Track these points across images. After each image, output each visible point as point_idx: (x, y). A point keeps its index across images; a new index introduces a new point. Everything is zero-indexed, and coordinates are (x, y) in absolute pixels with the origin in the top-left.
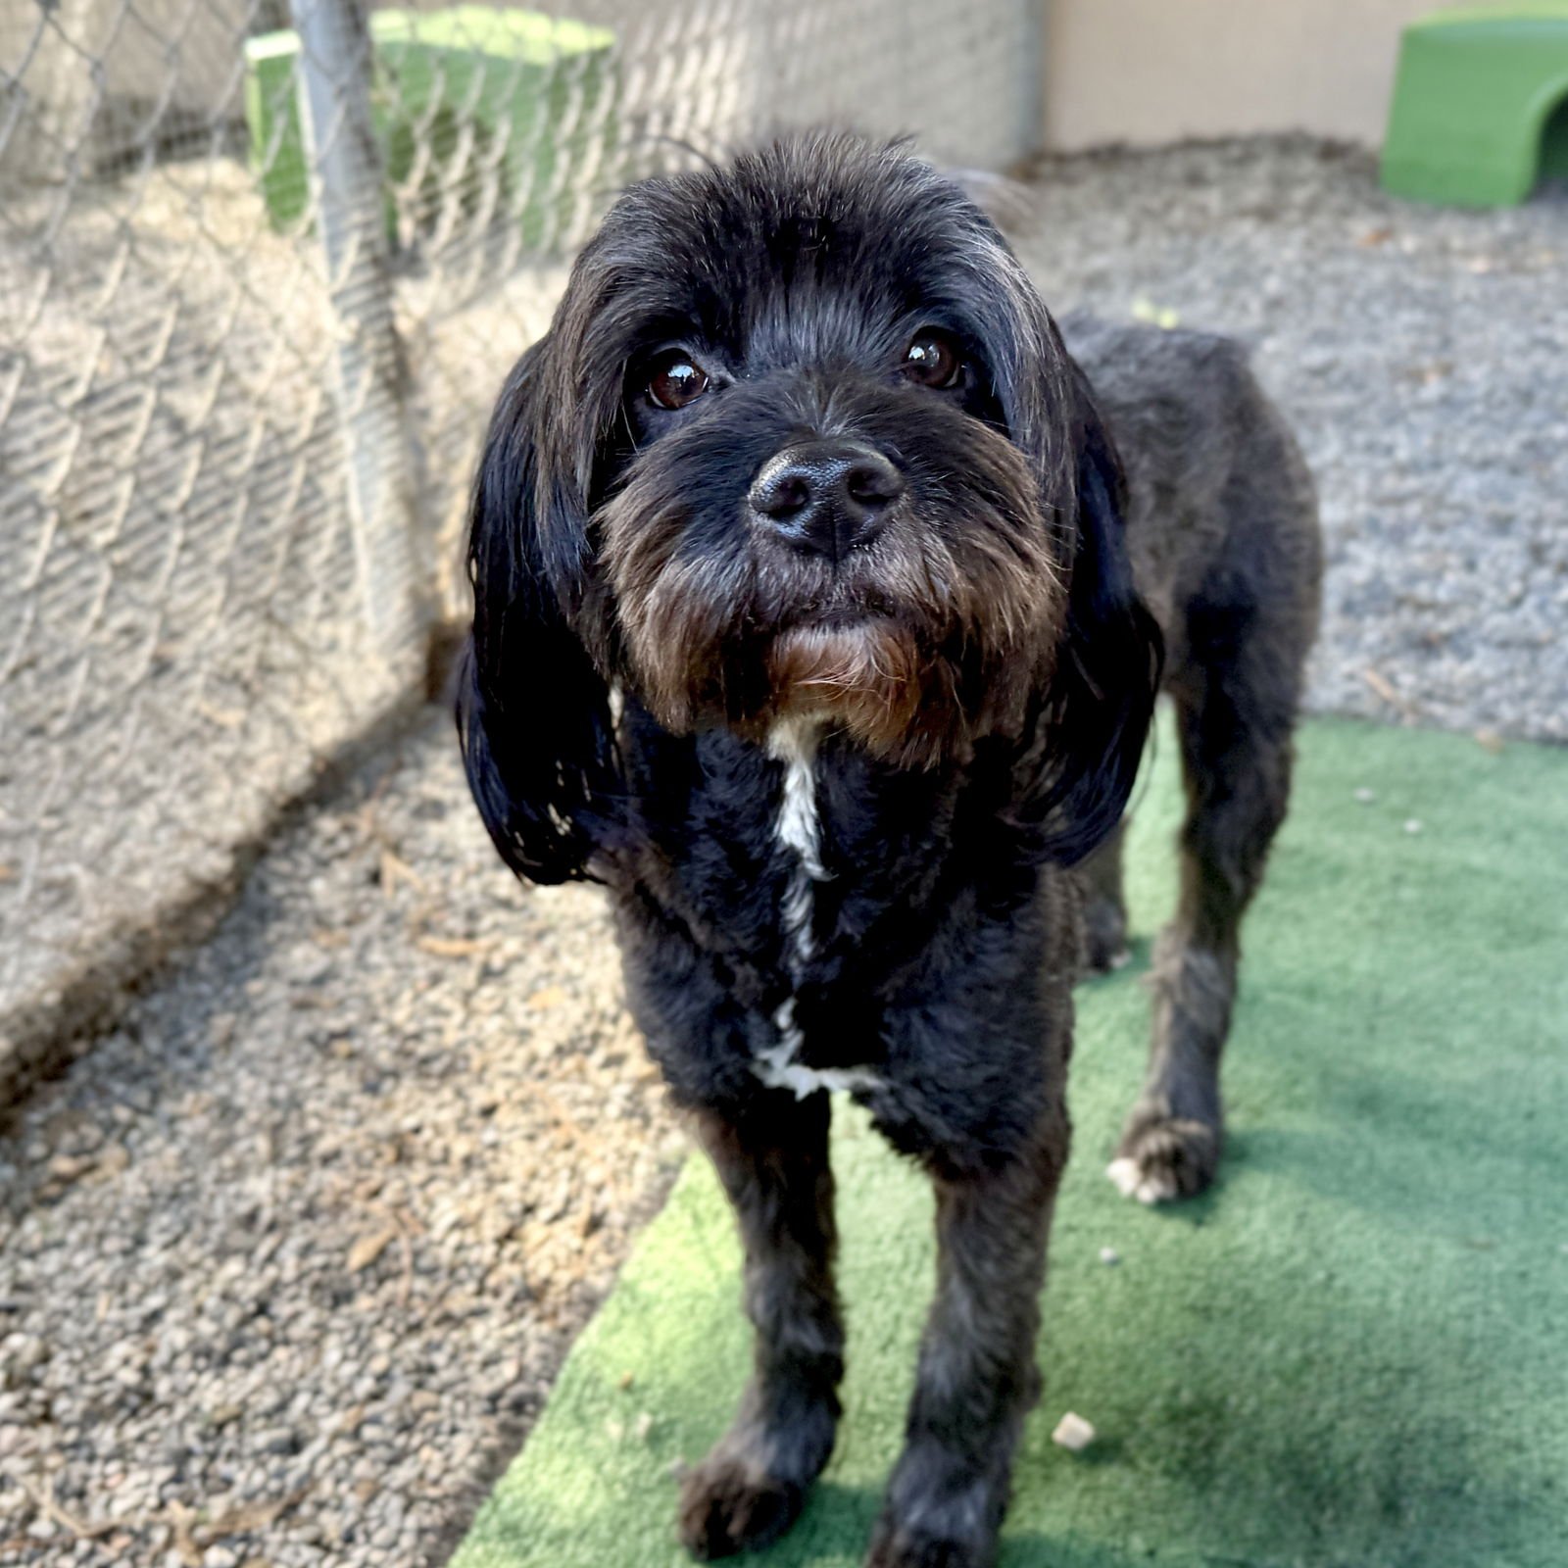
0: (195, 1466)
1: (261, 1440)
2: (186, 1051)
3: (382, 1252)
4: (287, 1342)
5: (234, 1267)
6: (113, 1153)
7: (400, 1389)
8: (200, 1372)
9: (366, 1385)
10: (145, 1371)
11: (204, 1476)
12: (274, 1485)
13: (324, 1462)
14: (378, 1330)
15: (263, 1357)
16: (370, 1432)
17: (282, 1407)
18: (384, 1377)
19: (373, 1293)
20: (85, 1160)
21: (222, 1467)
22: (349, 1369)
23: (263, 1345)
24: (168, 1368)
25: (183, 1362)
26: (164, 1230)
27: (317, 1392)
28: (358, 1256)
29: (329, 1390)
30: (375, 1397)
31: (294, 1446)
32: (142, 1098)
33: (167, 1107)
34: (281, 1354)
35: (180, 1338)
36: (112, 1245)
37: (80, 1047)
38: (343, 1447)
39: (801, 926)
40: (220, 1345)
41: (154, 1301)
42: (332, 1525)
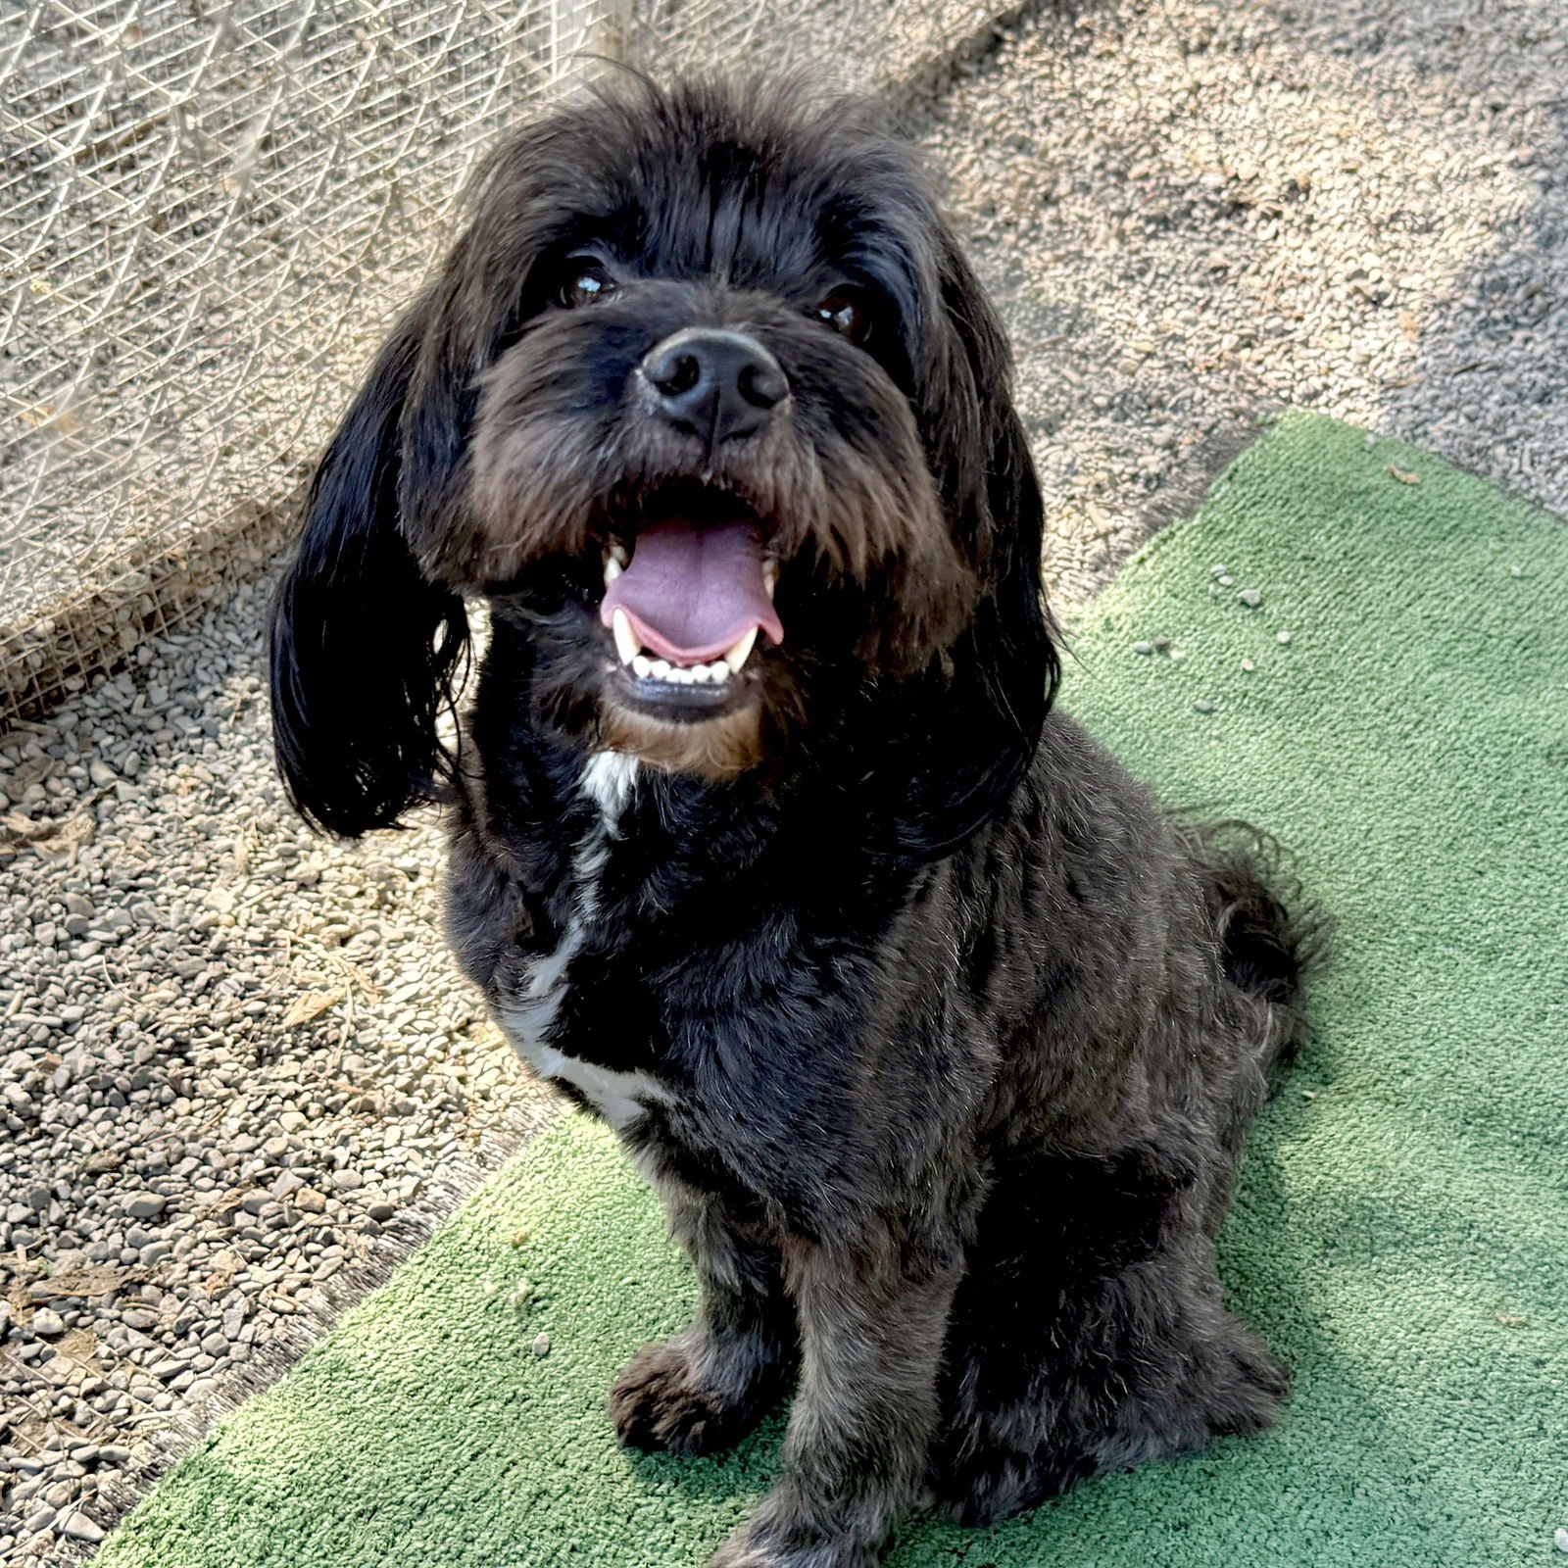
0: (56, 1211)
1: (128, 1200)
2: (194, 712)
3: (323, 1014)
4: (192, 1095)
5: (166, 990)
6: (77, 823)
7: (289, 1179)
8: (92, 1107)
9: (255, 1166)
10: (36, 1090)
11: (62, 1225)
12: (128, 1253)
13: (185, 1241)
14: (289, 1104)
15: (163, 1105)
16: (241, 1219)
17: (165, 1167)
18: (278, 1160)
19: (299, 1059)
20: (46, 822)
21: (84, 1221)
22: (245, 1141)
23: (167, 1091)
24: (60, 1094)
25: (79, 1090)
26: (107, 926)
27: (205, 1161)
28: (296, 1014)
29: (218, 1162)
30: (260, 1182)
31: (163, 1216)
32: (130, 762)
33: (155, 776)
34: (182, 1105)
35: (82, 1060)
36: (46, 932)
37: (74, 683)
38: (210, 1230)
39: (586, 882)
40: (122, 1080)
41: (70, 1012)
42: (169, 1313)
